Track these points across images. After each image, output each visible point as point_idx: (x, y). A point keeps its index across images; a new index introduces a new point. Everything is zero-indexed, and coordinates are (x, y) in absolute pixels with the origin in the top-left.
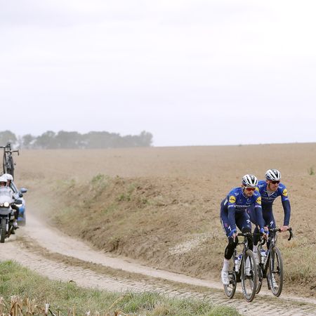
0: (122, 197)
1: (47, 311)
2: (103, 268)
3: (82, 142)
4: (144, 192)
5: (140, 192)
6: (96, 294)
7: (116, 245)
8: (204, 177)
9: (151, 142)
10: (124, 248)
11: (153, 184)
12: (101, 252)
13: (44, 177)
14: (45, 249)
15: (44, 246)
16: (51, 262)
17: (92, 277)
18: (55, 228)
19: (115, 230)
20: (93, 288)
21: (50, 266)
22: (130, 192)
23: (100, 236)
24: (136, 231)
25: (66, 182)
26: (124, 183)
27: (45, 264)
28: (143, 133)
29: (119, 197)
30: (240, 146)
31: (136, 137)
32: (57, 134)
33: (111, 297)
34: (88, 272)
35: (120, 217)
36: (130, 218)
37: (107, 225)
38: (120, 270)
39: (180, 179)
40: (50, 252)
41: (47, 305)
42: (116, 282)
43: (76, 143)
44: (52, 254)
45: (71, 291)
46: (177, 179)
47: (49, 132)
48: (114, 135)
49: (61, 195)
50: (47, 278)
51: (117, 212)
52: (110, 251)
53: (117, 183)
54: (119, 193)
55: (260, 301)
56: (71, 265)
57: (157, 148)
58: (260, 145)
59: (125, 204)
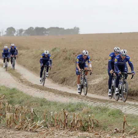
0: (66, 58)
1: (32, 112)
2: (58, 92)
3: (47, 32)
4: (76, 56)
5: (74, 55)
6: (55, 104)
7: (63, 80)
8: (104, 48)
9: (79, 32)
10: (67, 82)
11: (80, 52)
12: (57, 84)
13: (29, 49)
14: (31, 82)
15: (30, 81)
16: (33, 89)
17: (53, 96)
18: (35, 73)
19: (63, 73)
20: (54, 101)
21: (33, 90)
22: (70, 55)
23: (56, 76)
24: (73, 74)
25: (40, 51)
26: (67, 51)
27: (31, 89)
28: (75, 28)
29: (65, 58)
30: (121, 33)
31: (71, 30)
32: (34, 28)
33: (62, 105)
34: (51, 93)
35: (65, 67)
36: (70, 68)
37: (59, 71)
38: (66, 92)
39: (93, 49)
40: (33, 84)
41: (32, 109)
42: (64, 98)
43: (44, 32)
44: (34, 85)
45: (43, 102)
46: (92, 49)
47: (31, 28)
48: (61, 29)
49: (37, 57)
50: (32, 96)
51: (64, 65)
52: (61, 84)
53: (64, 51)
54: (65, 56)
55: (132, 106)
56: (43, 90)
57: (81, 35)
58: (130, 33)
59: (67, 61)
